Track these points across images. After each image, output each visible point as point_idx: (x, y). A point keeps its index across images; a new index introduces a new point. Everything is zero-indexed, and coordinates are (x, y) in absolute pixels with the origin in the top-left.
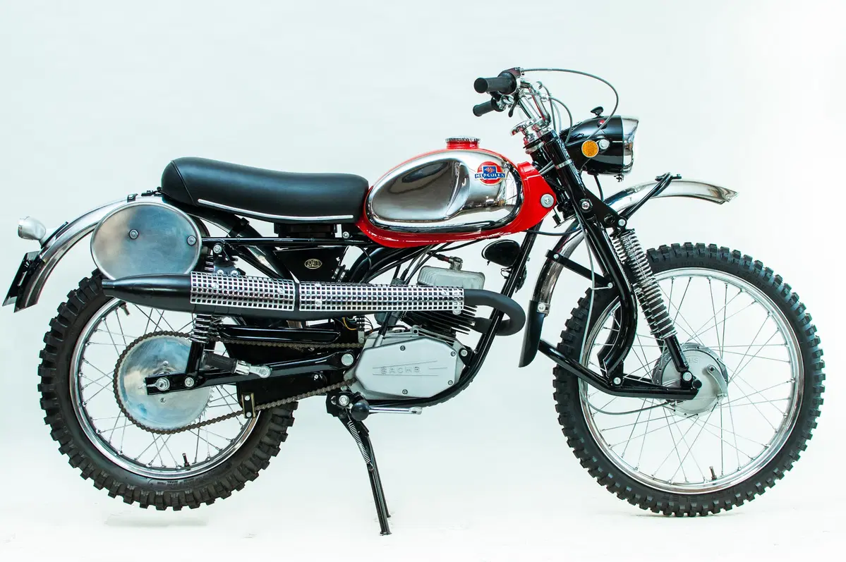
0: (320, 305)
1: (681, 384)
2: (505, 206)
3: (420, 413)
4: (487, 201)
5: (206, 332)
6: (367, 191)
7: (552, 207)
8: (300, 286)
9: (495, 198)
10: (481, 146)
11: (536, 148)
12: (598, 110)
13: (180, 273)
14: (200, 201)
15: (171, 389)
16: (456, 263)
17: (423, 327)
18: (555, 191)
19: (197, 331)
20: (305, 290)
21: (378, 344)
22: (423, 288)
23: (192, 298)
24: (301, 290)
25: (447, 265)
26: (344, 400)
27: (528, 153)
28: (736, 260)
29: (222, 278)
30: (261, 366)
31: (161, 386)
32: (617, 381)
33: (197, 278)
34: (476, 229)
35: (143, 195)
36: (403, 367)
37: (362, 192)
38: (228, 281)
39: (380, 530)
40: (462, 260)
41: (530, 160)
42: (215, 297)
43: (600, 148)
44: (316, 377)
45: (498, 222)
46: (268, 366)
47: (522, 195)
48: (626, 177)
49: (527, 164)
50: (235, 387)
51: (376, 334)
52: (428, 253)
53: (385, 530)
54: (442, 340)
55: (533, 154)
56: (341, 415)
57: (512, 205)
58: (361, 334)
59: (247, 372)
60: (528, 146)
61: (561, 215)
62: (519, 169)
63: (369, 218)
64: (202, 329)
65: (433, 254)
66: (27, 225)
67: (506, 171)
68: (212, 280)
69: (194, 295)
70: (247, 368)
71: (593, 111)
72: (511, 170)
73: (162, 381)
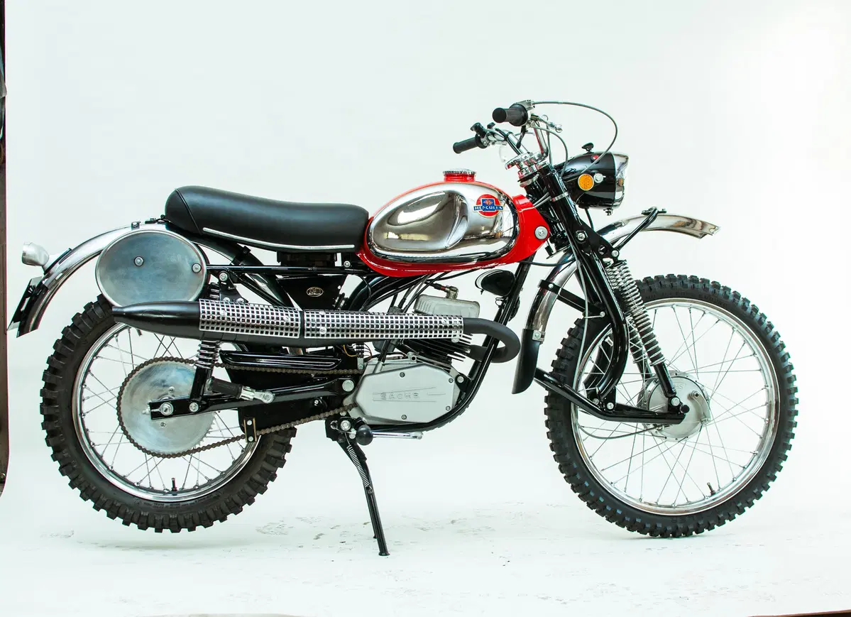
0: (325, 333)
1: (668, 410)
2: (502, 237)
3: (420, 438)
4: (483, 233)
5: (211, 358)
6: (368, 222)
7: (545, 240)
8: (305, 314)
9: (492, 229)
10: (477, 178)
11: (530, 182)
12: (589, 146)
13: (185, 300)
14: (205, 229)
15: (175, 414)
16: (451, 292)
17: (421, 354)
18: (549, 223)
19: (202, 357)
20: (310, 318)
21: (377, 371)
22: (423, 317)
23: (201, 325)
24: (306, 318)
25: (444, 294)
26: (345, 425)
27: (522, 186)
28: (717, 290)
29: (230, 305)
30: (264, 391)
31: (165, 411)
32: (610, 406)
33: (206, 306)
34: (471, 260)
35: (147, 222)
36: (403, 393)
37: (363, 222)
38: (235, 309)
39: (379, 551)
40: (457, 289)
41: (525, 194)
42: (223, 324)
43: (595, 182)
44: (316, 402)
45: (494, 253)
46: (271, 391)
47: (517, 227)
48: (615, 211)
49: (521, 197)
50: (237, 412)
51: (375, 361)
52: (425, 283)
53: (383, 551)
54: (439, 367)
55: (527, 188)
56: (340, 440)
57: (509, 237)
58: (360, 361)
59: (252, 398)
60: (522, 180)
61: (553, 246)
62: (514, 201)
63: (370, 248)
64: (207, 355)
65: (431, 283)
66: (31, 251)
67: (503, 203)
68: (221, 307)
69: (203, 322)
70: (252, 394)
71: (584, 147)
72: (507, 202)
73: (166, 406)
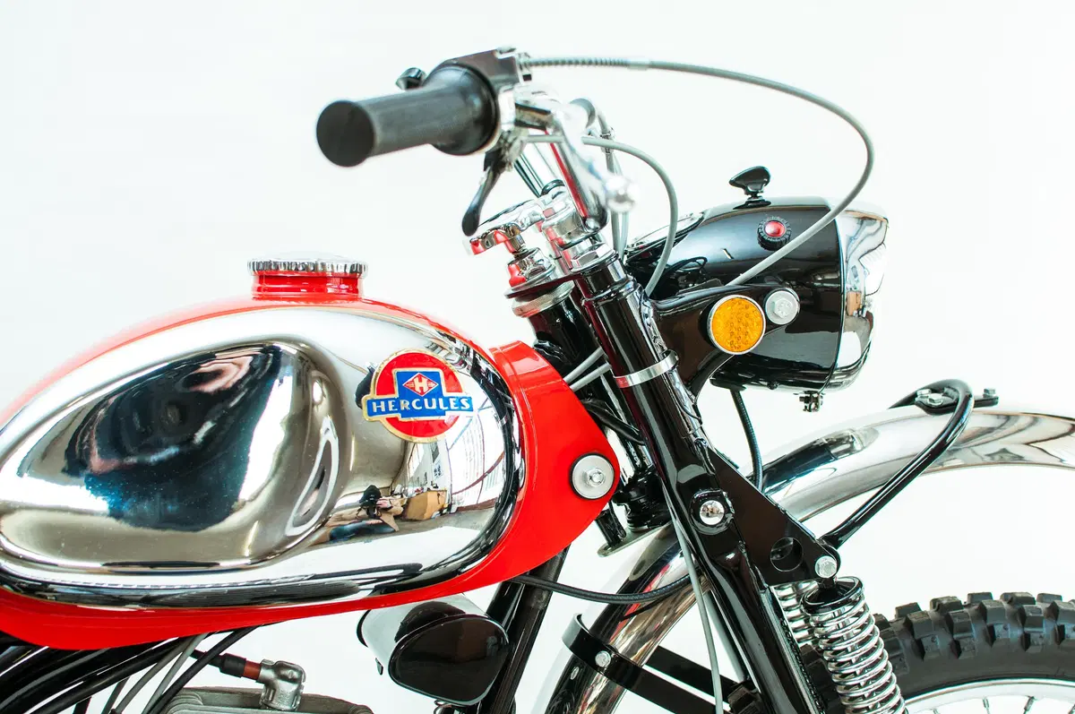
10: (367, 287)
11: (547, 301)
12: (755, 178)
16: (281, 684)
27: (521, 312)
40: (301, 672)
41: (530, 339)
43: (769, 322)
49: (519, 351)
55: (537, 320)
60: (524, 293)
62: (496, 366)
65: (202, 659)
71: (738, 182)
72: (476, 371)
